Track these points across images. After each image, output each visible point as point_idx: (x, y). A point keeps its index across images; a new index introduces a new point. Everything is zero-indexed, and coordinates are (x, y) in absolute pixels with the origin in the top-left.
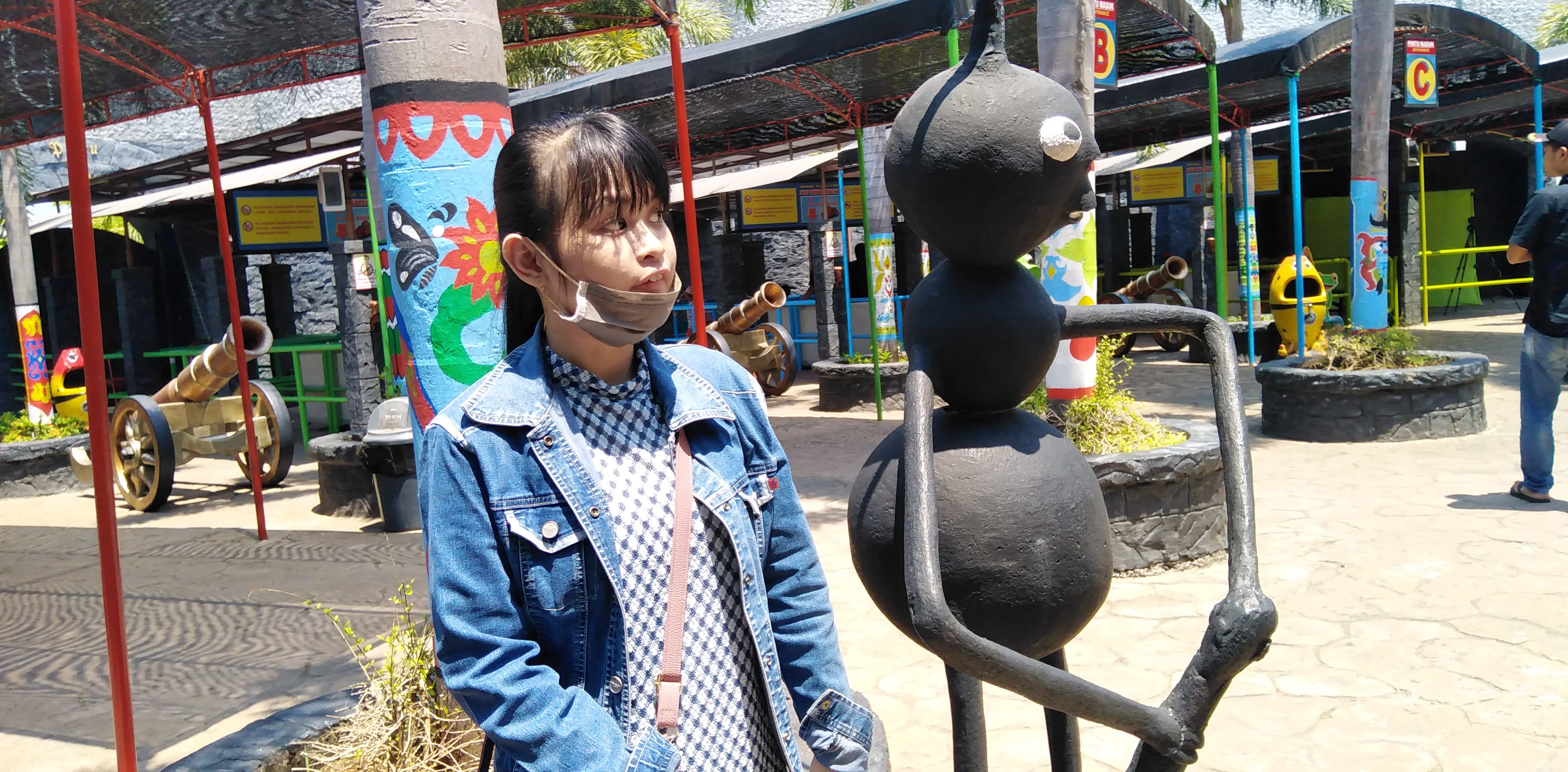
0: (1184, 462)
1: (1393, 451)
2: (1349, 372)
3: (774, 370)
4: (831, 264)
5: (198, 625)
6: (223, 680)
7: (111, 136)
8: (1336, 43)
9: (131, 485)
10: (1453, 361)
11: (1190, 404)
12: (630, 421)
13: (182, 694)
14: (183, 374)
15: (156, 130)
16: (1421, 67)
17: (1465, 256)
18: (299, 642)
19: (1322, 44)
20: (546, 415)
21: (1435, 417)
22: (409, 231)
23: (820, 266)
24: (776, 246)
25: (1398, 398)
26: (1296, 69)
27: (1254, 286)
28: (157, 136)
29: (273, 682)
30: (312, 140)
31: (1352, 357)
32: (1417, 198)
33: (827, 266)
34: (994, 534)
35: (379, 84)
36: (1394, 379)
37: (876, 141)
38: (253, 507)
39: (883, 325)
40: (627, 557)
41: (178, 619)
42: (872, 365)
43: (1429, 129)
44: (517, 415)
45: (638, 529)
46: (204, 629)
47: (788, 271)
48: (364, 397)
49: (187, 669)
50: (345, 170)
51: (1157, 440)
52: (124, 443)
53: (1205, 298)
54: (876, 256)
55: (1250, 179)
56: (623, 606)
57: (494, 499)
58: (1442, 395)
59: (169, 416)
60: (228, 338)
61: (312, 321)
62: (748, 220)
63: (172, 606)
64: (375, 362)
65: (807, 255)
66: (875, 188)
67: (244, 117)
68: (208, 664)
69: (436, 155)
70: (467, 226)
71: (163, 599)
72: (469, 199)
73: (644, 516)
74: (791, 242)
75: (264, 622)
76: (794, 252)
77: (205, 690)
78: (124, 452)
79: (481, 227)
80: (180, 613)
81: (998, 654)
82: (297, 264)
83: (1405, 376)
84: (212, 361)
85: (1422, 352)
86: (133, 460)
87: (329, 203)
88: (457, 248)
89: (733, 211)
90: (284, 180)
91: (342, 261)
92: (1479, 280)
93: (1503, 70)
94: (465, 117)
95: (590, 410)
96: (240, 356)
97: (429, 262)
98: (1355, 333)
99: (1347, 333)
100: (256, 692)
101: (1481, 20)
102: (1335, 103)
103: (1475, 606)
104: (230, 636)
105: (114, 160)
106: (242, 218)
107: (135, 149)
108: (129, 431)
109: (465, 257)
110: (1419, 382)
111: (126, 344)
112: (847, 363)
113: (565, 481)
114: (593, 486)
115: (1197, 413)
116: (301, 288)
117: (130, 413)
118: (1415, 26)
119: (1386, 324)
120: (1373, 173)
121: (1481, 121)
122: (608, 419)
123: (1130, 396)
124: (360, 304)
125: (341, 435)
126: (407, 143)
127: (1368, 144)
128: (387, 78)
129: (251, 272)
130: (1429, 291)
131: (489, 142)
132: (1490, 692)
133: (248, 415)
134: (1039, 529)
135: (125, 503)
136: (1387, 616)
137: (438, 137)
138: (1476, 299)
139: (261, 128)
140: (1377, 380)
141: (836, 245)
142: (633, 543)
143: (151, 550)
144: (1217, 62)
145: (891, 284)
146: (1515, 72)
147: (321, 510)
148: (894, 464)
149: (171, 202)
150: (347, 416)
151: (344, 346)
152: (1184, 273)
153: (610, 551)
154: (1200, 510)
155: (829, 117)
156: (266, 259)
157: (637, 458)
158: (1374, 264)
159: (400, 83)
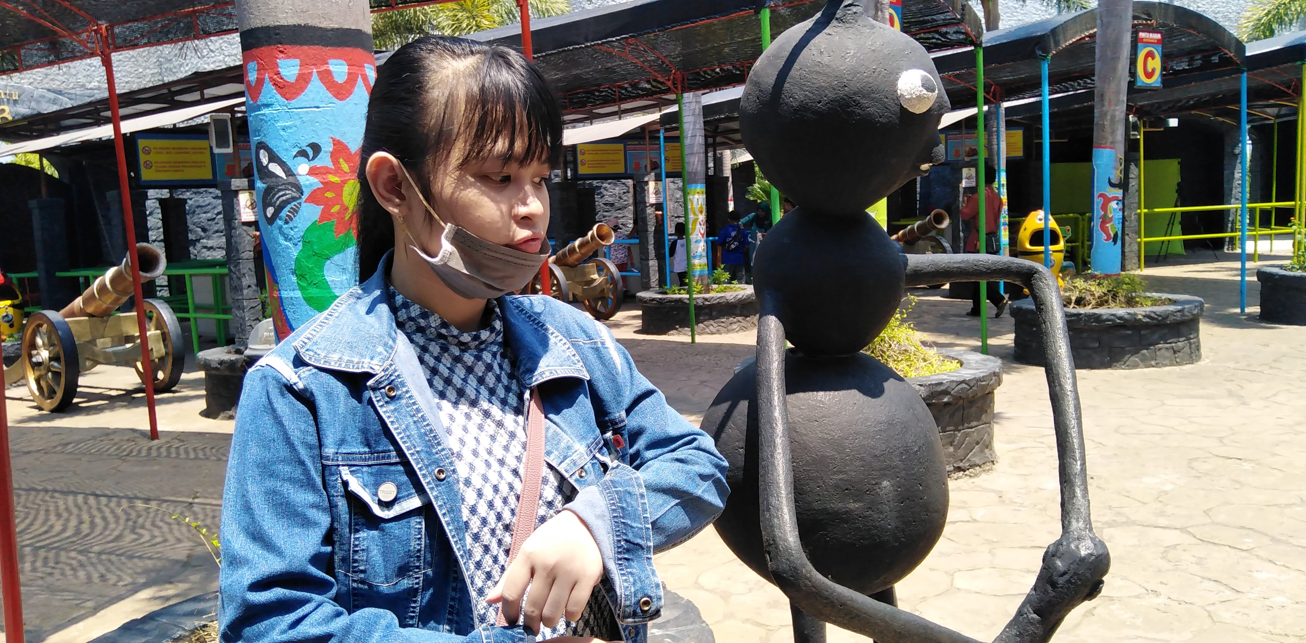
0: (960, 387)
1: (1125, 377)
2: (1088, 310)
3: (603, 298)
4: (653, 209)
5: (92, 517)
6: (113, 568)
7: (30, 84)
8: (1081, 32)
9: (40, 388)
10: (1175, 302)
11: (952, 333)
12: (480, 374)
13: (75, 581)
14: (87, 292)
15: (71, 80)
16: (1150, 55)
17: (1173, 214)
18: (182, 534)
19: (1070, 32)
20: (389, 362)
21: (1160, 349)
22: (275, 168)
23: (643, 210)
24: (605, 193)
25: (1129, 332)
26: (1048, 53)
27: (1004, 236)
28: (72, 85)
29: (158, 571)
30: (206, 91)
31: (1091, 298)
32: (1137, 165)
33: (650, 211)
34: (841, 476)
35: (248, 27)
36: (1126, 316)
37: (693, 106)
38: (146, 410)
39: (696, 262)
40: (475, 524)
41: (75, 511)
42: (687, 296)
43: (1148, 109)
44: (356, 360)
45: (488, 493)
46: (98, 520)
47: (615, 214)
48: (247, 315)
49: (80, 557)
50: (233, 119)
51: (935, 366)
52: (34, 352)
53: (962, 245)
54: (692, 203)
55: (1003, 146)
56: (468, 581)
57: (329, 451)
58: (1166, 331)
59: (74, 329)
60: (127, 260)
61: (205, 247)
62: (582, 170)
63: (70, 498)
64: (257, 285)
65: (631, 201)
66: (692, 145)
67: (148, 71)
68: (100, 553)
69: (302, 97)
70: (331, 165)
71: (62, 492)
72: (334, 140)
73: (494, 478)
74: (618, 190)
75: (152, 515)
76: (621, 199)
77: (95, 576)
78: (34, 360)
79: (345, 167)
80: (77, 506)
81: (852, 600)
82: (192, 199)
83: (1136, 314)
84: (112, 281)
85: (1148, 294)
86: (42, 367)
87: (219, 146)
88: (321, 186)
89: (570, 162)
90: (182, 125)
91: (229, 197)
92: (1183, 234)
93: (1215, 59)
94: (331, 61)
95: (438, 359)
96: (136, 278)
97: (294, 199)
98: (1094, 277)
99: (1087, 278)
100: (142, 580)
101: (1198, 17)
102: (1076, 84)
103: (1208, 515)
104: (121, 528)
105: (33, 104)
106: (143, 158)
107: (52, 95)
108: (39, 341)
109: (329, 195)
110: (1148, 320)
111: (41, 265)
112: (666, 293)
113: (408, 437)
114: (439, 444)
115: (958, 342)
116: (195, 219)
117: (40, 325)
118: (1146, 20)
119: (1119, 271)
120: (1112, 143)
121: (1191, 102)
122: (457, 370)
123: (913, 329)
124: (245, 234)
125: (225, 349)
126: (275, 84)
127: (1109, 117)
128: (256, 23)
129: (151, 204)
130: (1146, 243)
131: (353, 86)
132: (1228, 594)
133: (143, 330)
134: (884, 472)
135: (35, 404)
136: (1134, 523)
137: (304, 80)
138: (1180, 250)
139: (163, 80)
140: (1112, 317)
141: (657, 193)
142: (483, 509)
143: (55, 447)
144: (984, 45)
145: (704, 227)
146: (1225, 61)
147: (207, 414)
148: (743, 406)
149: (83, 142)
150: (232, 331)
151: (230, 270)
152: (946, 224)
153: (456, 519)
154: (972, 428)
155: (654, 84)
156: (165, 193)
157: (487, 414)
158: (1111, 219)
159: (268, 27)
